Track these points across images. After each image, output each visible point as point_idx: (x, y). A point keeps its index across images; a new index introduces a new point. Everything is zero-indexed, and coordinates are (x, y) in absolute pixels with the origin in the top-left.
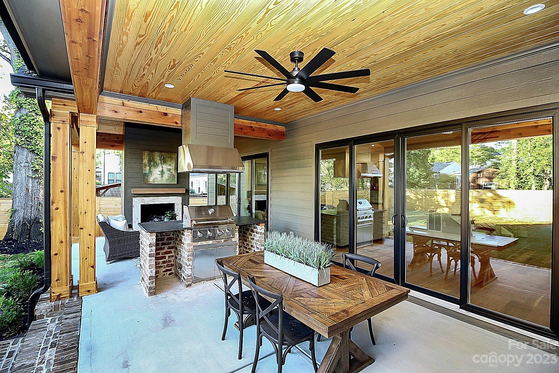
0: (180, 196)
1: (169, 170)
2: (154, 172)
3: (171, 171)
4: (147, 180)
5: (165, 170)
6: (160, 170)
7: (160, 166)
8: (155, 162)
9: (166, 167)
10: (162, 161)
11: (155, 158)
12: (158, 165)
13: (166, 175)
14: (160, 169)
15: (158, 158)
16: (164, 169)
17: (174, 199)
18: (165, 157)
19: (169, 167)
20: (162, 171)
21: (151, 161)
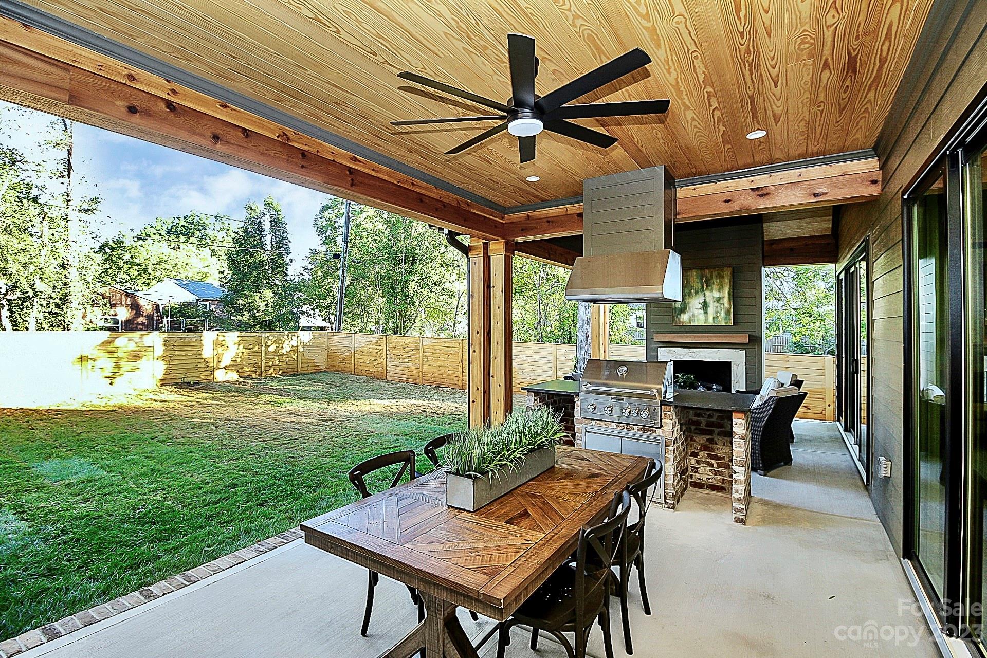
0: (743, 349)
1: (718, 300)
2: (689, 306)
3: (721, 301)
4: (679, 319)
5: (710, 300)
6: (701, 302)
7: (701, 294)
8: (692, 288)
9: (711, 295)
10: (705, 285)
11: (692, 280)
12: (697, 293)
13: (713, 310)
14: (702, 300)
15: (697, 280)
16: (707, 299)
17: (728, 353)
18: (709, 276)
19: (717, 295)
20: (705, 302)
21: (686, 287)
